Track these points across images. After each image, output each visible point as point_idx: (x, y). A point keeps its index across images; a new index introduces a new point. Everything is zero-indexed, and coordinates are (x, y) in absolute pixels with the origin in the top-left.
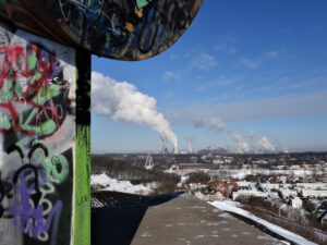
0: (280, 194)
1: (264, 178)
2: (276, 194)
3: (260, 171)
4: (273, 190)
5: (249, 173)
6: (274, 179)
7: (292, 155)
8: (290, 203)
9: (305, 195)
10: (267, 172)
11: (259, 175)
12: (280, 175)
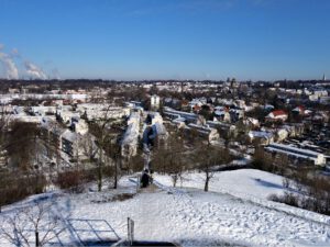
0: (59, 118)
1: (36, 103)
2: (53, 118)
3: (31, 95)
4: (49, 114)
5: (17, 96)
6: (49, 102)
7: (67, 81)
8: (72, 128)
9: (90, 117)
10: (40, 96)
11: (29, 99)
12: (55, 99)
